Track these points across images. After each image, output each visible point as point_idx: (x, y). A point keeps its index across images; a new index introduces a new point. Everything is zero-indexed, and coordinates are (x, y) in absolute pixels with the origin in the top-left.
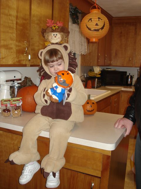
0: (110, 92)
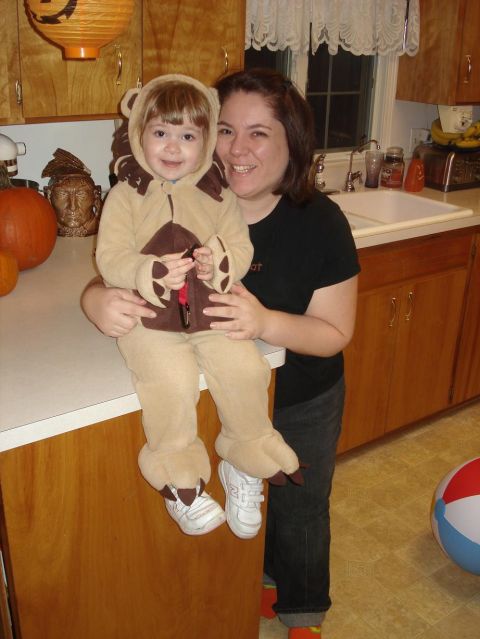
0: (469, 212)
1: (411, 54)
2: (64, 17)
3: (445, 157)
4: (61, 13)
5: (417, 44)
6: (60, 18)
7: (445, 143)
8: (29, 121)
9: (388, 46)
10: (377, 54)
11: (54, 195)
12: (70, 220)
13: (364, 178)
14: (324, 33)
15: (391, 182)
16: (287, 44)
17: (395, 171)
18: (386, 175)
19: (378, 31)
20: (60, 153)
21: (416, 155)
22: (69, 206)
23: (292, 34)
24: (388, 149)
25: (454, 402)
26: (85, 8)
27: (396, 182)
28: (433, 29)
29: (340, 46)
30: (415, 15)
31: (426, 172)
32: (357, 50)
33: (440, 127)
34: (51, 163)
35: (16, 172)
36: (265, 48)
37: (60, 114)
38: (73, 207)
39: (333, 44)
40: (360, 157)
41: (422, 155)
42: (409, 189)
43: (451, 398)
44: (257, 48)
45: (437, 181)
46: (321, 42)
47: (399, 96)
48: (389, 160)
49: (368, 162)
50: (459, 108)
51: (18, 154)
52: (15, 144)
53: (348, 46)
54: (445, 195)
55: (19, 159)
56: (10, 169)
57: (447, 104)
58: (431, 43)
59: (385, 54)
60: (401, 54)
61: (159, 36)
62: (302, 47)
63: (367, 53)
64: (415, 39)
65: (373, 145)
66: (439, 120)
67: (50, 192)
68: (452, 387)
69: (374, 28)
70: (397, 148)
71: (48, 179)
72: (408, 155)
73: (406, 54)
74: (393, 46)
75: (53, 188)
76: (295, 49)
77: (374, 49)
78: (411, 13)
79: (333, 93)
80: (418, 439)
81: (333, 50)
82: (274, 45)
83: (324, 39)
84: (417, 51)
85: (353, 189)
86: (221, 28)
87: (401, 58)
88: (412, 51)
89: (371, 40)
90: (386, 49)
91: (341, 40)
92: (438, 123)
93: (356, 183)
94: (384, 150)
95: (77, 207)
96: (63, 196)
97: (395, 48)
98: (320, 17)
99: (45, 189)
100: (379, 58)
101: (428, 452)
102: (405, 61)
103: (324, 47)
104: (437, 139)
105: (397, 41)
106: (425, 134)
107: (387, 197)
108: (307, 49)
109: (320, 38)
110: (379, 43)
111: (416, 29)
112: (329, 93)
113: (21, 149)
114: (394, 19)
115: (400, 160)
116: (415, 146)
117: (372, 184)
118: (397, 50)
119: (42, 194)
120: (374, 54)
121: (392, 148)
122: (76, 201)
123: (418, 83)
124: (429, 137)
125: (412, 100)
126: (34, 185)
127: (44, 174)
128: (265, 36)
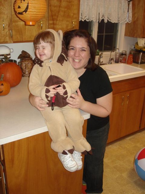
1: (129, 23)
2: (24, 13)
3: (139, 54)
4: (24, 12)
5: (131, 19)
6: (23, 13)
7: (139, 49)
8: (14, 42)
9: (122, 20)
10: (119, 22)
11: (21, 64)
12: (26, 72)
13: (115, 60)
14: (103, 16)
15: (123, 61)
16: (92, 19)
17: (124, 58)
18: (121, 59)
19: (119, 15)
20: (23, 52)
21: (130, 53)
22: (26, 68)
23: (94, 16)
24: (122, 51)
25: (141, 128)
26: (30, 10)
27: (124, 61)
28: (136, 15)
29: (108, 20)
30: (131, 11)
31: (133, 58)
32: (113, 21)
33: (138, 45)
34: (21, 55)
35: (10, 58)
36: (85, 21)
37: (24, 40)
38: (27, 68)
39: (106, 19)
40: (113, 53)
41: (132, 53)
42: (128, 63)
43: (140, 127)
44: (83, 20)
45: (137, 61)
46: (102, 19)
47: (125, 35)
48: (122, 54)
49: (116, 55)
50: (144, 39)
51: (11, 52)
52: (10, 49)
53: (110, 20)
54: (139, 65)
55: (11, 54)
56: (8, 57)
57: (140, 38)
58: (135, 19)
59: (121, 22)
60: (126, 22)
61: (54, 17)
62: (96, 20)
63: (116, 22)
64: (131, 18)
65: (117, 50)
66: (137, 42)
67: (20, 63)
68: (140, 124)
69: (118, 14)
70: (125, 51)
71: (20, 59)
72: (128, 53)
73: (128, 22)
74: (124, 20)
75: (21, 62)
76: (94, 21)
77: (118, 21)
78: (129, 10)
79: (106, 34)
80: (130, 140)
81: (106, 21)
82: (88, 19)
83: (103, 18)
84: (131, 22)
85: (111, 63)
86: (72, 15)
87: (126, 23)
88: (129, 21)
89: (117, 18)
90: (121, 21)
91: (108, 18)
92: (137, 43)
93: (112, 61)
94: (121, 51)
95: (28, 68)
96: (24, 65)
97: (124, 21)
98: (102, 11)
99: (19, 62)
100: (120, 24)
101: (133, 143)
102: (127, 24)
103: (103, 20)
104: (137, 48)
105: (125, 19)
106: (133, 47)
107: (122, 66)
108: (98, 21)
109: (102, 18)
110: (119, 19)
111: (131, 15)
112: (104, 34)
113: (12, 50)
114: (124, 12)
115: (125, 54)
116: (130, 50)
117: (117, 62)
118: (125, 21)
119: (18, 64)
120: (118, 22)
121: (124, 51)
122: (28, 66)
123: (131, 31)
124: (134, 48)
125: (129, 36)
126: (15, 61)
127: (19, 58)
128: (86, 17)
